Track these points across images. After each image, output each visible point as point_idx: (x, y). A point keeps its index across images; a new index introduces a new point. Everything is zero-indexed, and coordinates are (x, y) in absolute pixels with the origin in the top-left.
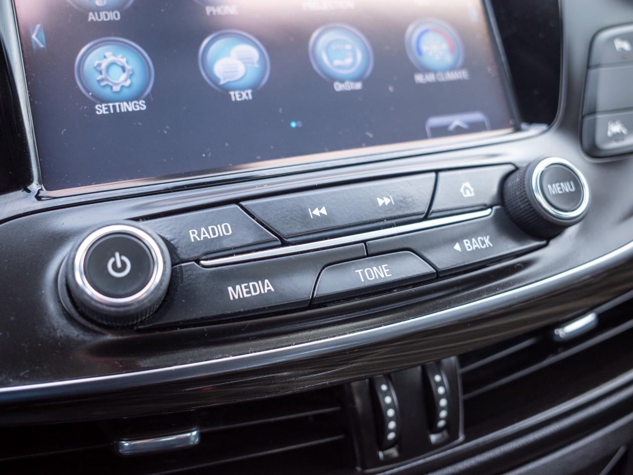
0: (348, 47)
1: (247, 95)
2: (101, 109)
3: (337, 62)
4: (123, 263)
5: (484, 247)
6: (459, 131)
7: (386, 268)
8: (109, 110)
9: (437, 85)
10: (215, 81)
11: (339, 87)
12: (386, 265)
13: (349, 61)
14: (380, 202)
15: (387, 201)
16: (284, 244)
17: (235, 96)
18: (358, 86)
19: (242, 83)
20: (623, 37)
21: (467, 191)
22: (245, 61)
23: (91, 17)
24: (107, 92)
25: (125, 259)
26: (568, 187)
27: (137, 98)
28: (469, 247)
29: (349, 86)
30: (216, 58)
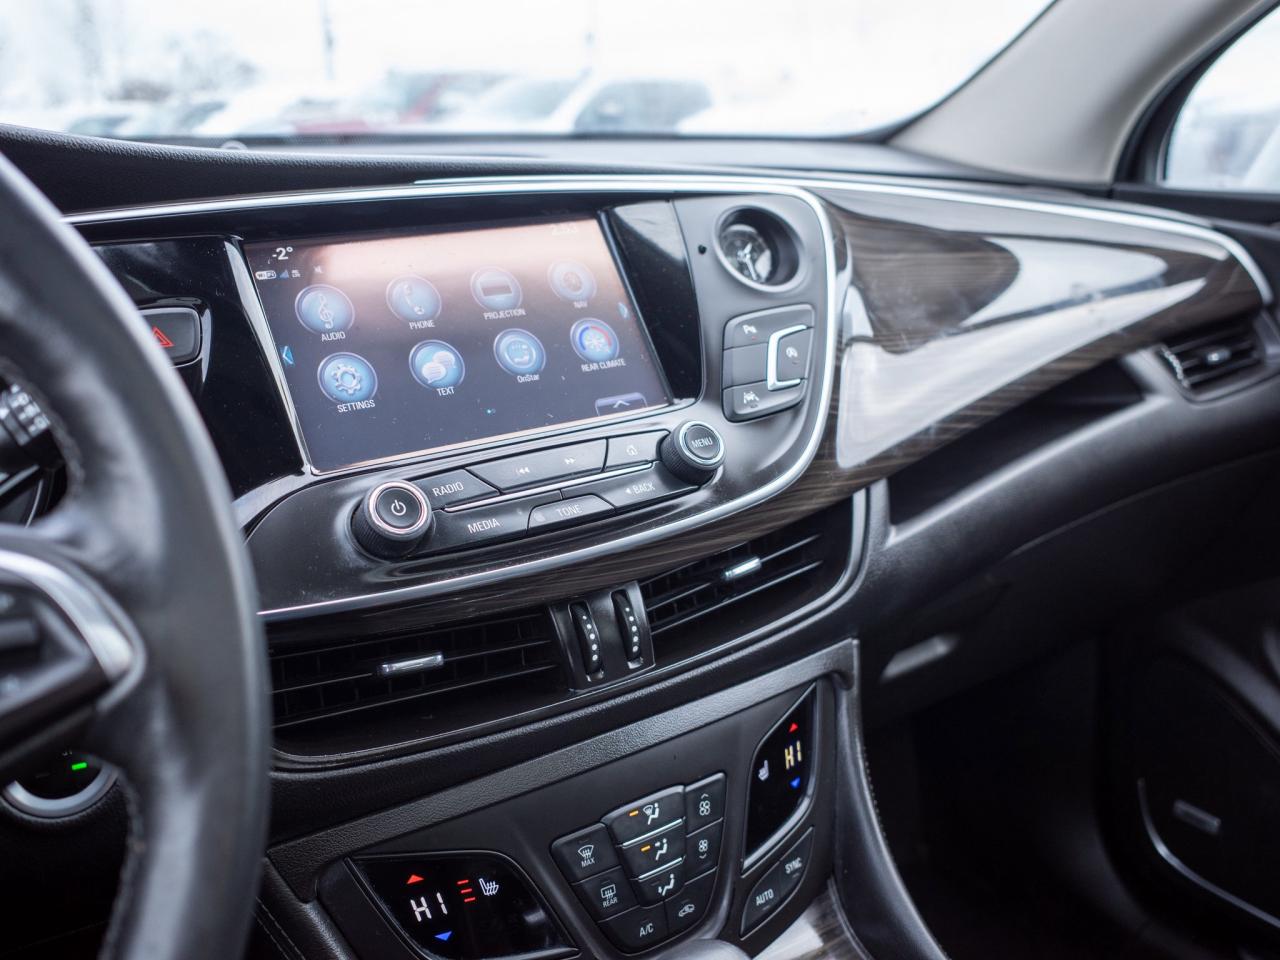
0: (524, 347)
1: (450, 391)
2: (342, 409)
3: (517, 360)
4: (400, 506)
5: (650, 490)
6: (622, 408)
7: (578, 507)
8: (347, 409)
9: (600, 371)
10: (424, 381)
11: (521, 380)
12: (578, 505)
13: (527, 358)
14: (567, 462)
15: (572, 461)
16: (502, 494)
17: (441, 392)
18: (536, 378)
19: (445, 381)
20: (749, 323)
21: (633, 451)
22: (445, 363)
23: (324, 337)
24: (344, 395)
25: (401, 503)
26: (706, 442)
27: (368, 398)
28: (637, 491)
29: (528, 378)
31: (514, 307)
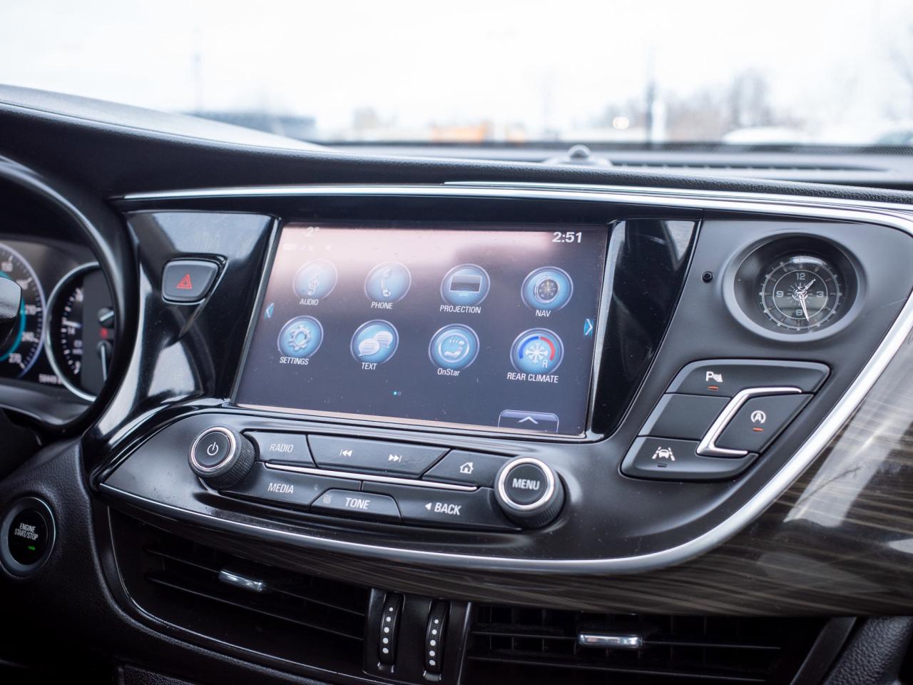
0: (462, 343)
1: (372, 366)
2: (283, 360)
3: (447, 353)
4: (215, 448)
5: (451, 513)
6: (528, 425)
7: (368, 503)
8: (287, 361)
9: (525, 382)
10: (356, 353)
11: (441, 372)
12: (369, 501)
13: (457, 353)
14: (391, 457)
15: (396, 458)
16: (317, 467)
17: (365, 366)
18: (457, 373)
19: (373, 358)
20: (716, 369)
21: (466, 469)
22: (381, 342)
23: (302, 302)
24: (289, 350)
25: (217, 446)
26: (532, 485)
27: (305, 357)
28: (438, 509)
29: (449, 372)
30: (364, 338)
31: (471, 305)
